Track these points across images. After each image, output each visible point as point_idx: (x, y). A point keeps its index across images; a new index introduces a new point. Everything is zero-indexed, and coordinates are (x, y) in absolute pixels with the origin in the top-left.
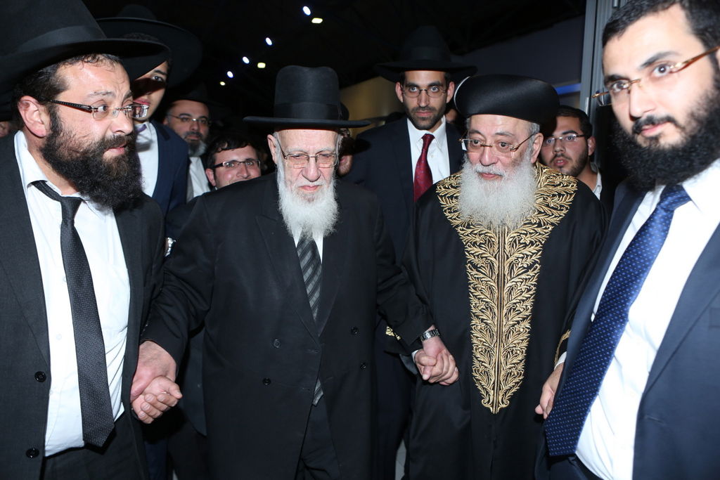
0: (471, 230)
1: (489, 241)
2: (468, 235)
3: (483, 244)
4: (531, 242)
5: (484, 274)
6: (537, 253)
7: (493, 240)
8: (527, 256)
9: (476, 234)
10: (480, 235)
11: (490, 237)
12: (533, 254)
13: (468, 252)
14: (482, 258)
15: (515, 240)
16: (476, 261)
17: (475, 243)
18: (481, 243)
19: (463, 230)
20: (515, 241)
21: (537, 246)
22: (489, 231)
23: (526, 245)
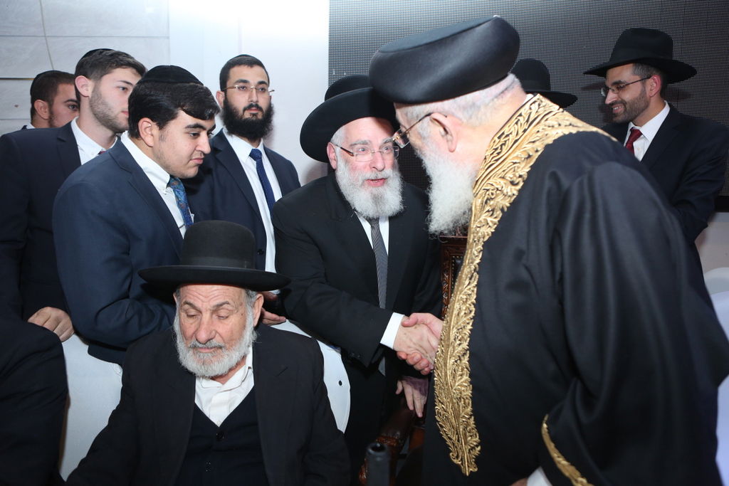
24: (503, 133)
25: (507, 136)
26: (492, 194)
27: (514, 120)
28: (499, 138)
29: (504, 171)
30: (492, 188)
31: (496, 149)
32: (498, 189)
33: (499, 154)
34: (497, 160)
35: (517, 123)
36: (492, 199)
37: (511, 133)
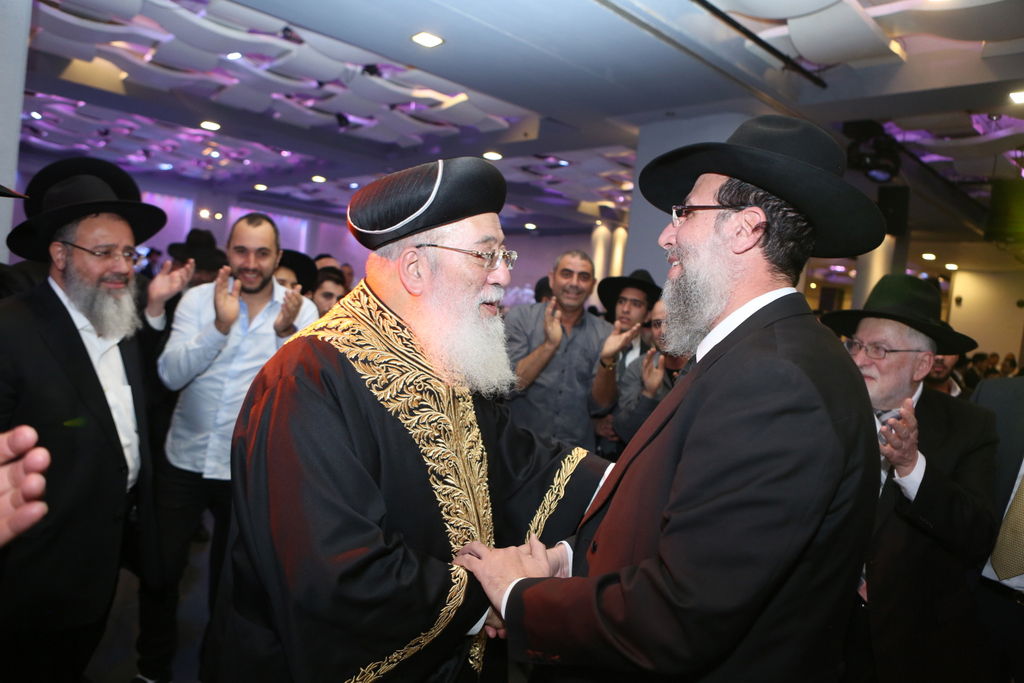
0: (417, 417)
2: (415, 427)
3: (439, 437)
5: (453, 485)
9: (424, 424)
10: (430, 424)
13: (425, 455)
14: (443, 460)
16: (439, 467)
17: (428, 438)
18: (436, 437)
19: (407, 419)
22: (442, 415)
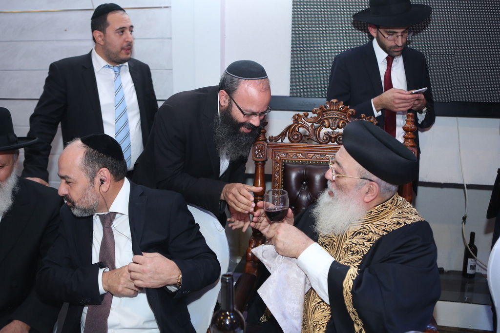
1: (332, 244)
4: (357, 252)
6: (358, 261)
7: (335, 243)
8: (352, 262)
11: (334, 241)
12: (356, 261)
15: (348, 247)
20: (347, 249)
21: (360, 255)
23: (353, 254)
24: (384, 205)
25: (386, 207)
26: (366, 232)
27: (390, 201)
28: (382, 206)
29: (378, 224)
30: (368, 229)
31: (379, 211)
32: (371, 231)
33: (379, 214)
34: (376, 217)
35: (391, 203)
36: (365, 234)
37: (387, 207)
